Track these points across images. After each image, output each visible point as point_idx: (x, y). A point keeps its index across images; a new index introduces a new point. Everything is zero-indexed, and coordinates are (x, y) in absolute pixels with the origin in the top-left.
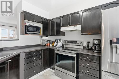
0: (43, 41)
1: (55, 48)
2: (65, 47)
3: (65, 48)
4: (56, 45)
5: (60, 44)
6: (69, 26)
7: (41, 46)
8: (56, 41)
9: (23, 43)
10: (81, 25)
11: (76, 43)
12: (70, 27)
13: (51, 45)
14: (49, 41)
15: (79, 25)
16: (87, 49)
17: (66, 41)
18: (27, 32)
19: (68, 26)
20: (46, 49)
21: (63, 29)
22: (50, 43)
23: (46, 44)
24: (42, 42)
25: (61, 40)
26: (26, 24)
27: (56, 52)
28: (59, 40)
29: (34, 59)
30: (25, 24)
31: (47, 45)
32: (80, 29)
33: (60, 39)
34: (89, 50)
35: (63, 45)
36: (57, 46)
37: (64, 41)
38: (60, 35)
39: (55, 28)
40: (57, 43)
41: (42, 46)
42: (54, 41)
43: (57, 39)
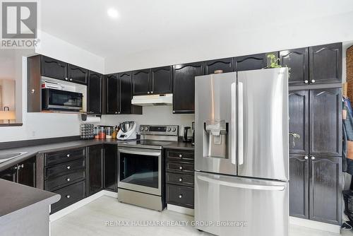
0: (88, 127)
1: (118, 142)
2: (144, 140)
3: (142, 142)
4: (122, 136)
5: (131, 133)
6: (151, 94)
7: (82, 139)
8: (122, 126)
9: (34, 132)
10: (172, 95)
11: (165, 131)
12: (152, 96)
13: (109, 137)
14: (104, 127)
15: (169, 93)
16: (184, 142)
17: (144, 126)
18: (50, 106)
19: (147, 94)
20: (98, 147)
21: (136, 100)
22: (106, 133)
23: (96, 135)
24: (85, 130)
25: (133, 125)
26: (46, 87)
27: (121, 150)
28: (128, 125)
29: (69, 168)
30: (43, 85)
31: (97, 137)
32: (171, 102)
33: (130, 123)
34: (188, 144)
35: (138, 136)
36: (125, 138)
37: (141, 126)
38: (130, 113)
39: (120, 96)
40: (125, 131)
41: (86, 139)
42: (116, 127)
43: (124, 123)
